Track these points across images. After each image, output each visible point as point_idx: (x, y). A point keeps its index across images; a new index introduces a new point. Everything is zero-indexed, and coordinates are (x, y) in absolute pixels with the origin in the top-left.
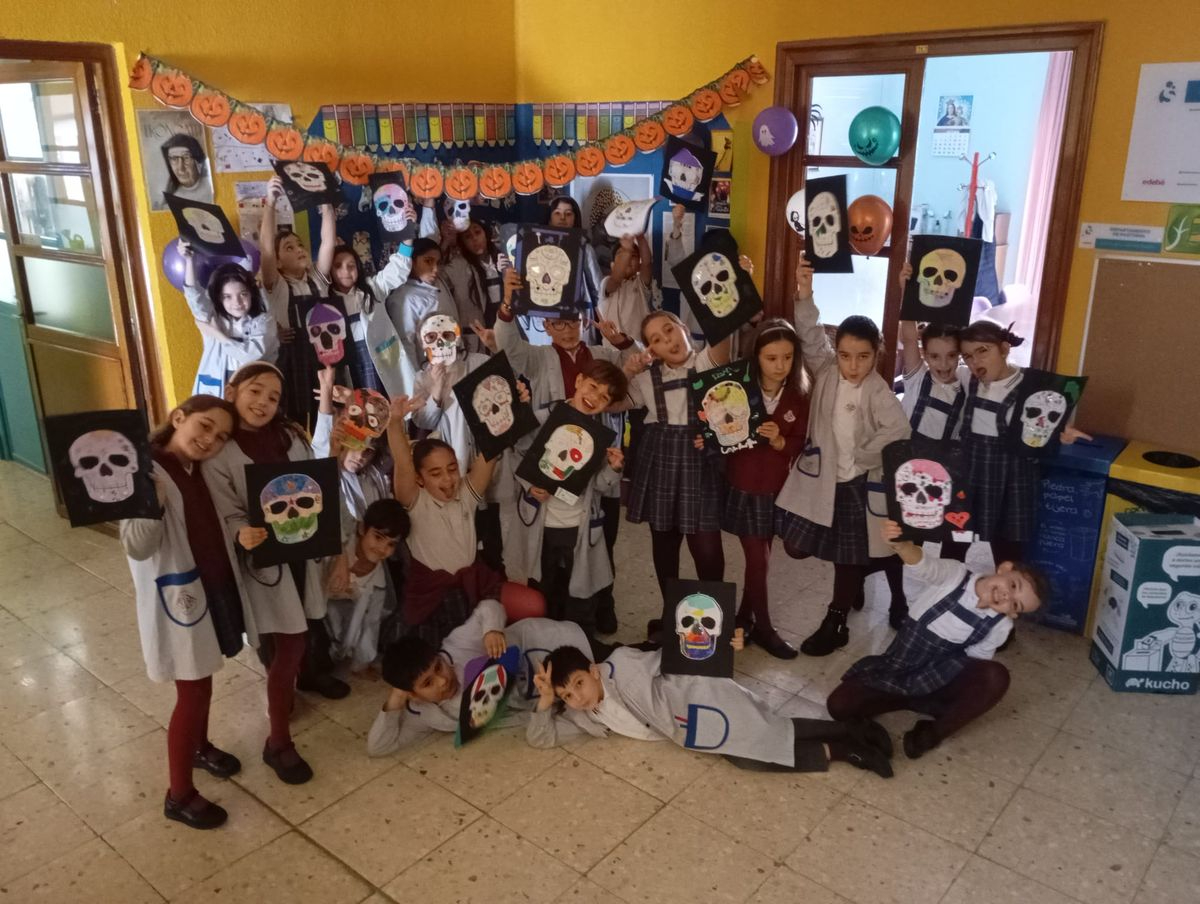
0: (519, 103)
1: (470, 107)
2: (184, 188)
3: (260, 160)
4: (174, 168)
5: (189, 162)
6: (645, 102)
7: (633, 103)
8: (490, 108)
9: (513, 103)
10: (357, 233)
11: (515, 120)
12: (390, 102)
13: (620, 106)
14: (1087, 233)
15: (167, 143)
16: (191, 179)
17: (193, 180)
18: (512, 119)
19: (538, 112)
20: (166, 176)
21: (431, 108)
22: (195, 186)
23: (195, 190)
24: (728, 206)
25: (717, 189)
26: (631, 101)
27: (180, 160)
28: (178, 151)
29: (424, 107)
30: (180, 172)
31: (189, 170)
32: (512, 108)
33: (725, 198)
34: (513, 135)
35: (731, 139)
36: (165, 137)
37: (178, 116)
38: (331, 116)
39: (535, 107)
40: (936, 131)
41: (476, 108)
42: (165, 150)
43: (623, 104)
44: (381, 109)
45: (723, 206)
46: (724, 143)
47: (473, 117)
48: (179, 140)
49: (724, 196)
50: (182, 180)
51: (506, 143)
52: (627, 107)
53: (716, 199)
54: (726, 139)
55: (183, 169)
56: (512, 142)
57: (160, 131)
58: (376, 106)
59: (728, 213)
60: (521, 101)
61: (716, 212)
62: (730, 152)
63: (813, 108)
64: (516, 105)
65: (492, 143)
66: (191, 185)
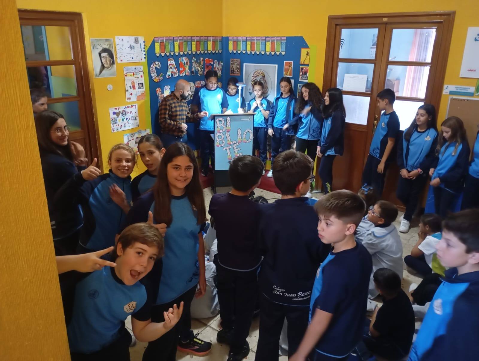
0: (223, 36)
1: (206, 38)
2: (106, 69)
3: (133, 58)
4: (103, 61)
5: (108, 59)
6: (275, 37)
7: (270, 37)
8: (213, 38)
9: (221, 36)
10: (166, 86)
11: (222, 43)
12: (178, 36)
13: (264, 38)
14: (446, 89)
15: (101, 51)
16: (109, 65)
17: (109, 66)
18: (221, 42)
19: (231, 40)
20: (100, 64)
21: (193, 38)
22: (110, 68)
23: (110, 69)
24: (307, 77)
25: (303, 71)
26: (269, 36)
27: (105, 58)
28: (104, 55)
29: (190, 38)
30: (105, 63)
31: (108, 62)
32: (221, 38)
33: (306, 74)
34: (221, 49)
35: (309, 52)
36: (100, 49)
37: (105, 41)
38: (158, 41)
39: (229, 38)
40: (371, 48)
41: (208, 38)
42: (100, 54)
43: (266, 37)
44: (175, 39)
45: (305, 77)
46: (307, 53)
47: (207, 42)
48: (105, 50)
49: (305, 73)
50: (105, 66)
51: (219, 51)
52: (267, 39)
53: (303, 74)
54: (307, 52)
55: (106, 61)
56: (220, 51)
57: (98, 47)
58: (173, 37)
59: (307, 79)
60: (224, 35)
61: (302, 79)
62: (308, 56)
63: (341, 40)
64: (222, 37)
65: (213, 52)
66: (108, 68)
